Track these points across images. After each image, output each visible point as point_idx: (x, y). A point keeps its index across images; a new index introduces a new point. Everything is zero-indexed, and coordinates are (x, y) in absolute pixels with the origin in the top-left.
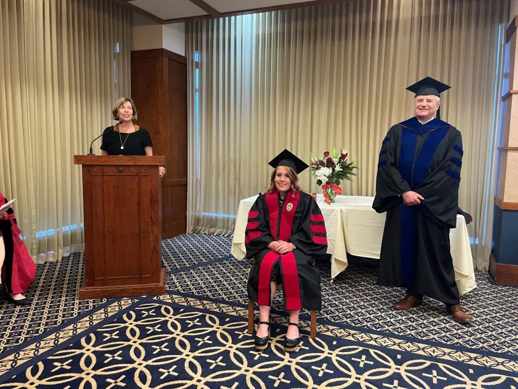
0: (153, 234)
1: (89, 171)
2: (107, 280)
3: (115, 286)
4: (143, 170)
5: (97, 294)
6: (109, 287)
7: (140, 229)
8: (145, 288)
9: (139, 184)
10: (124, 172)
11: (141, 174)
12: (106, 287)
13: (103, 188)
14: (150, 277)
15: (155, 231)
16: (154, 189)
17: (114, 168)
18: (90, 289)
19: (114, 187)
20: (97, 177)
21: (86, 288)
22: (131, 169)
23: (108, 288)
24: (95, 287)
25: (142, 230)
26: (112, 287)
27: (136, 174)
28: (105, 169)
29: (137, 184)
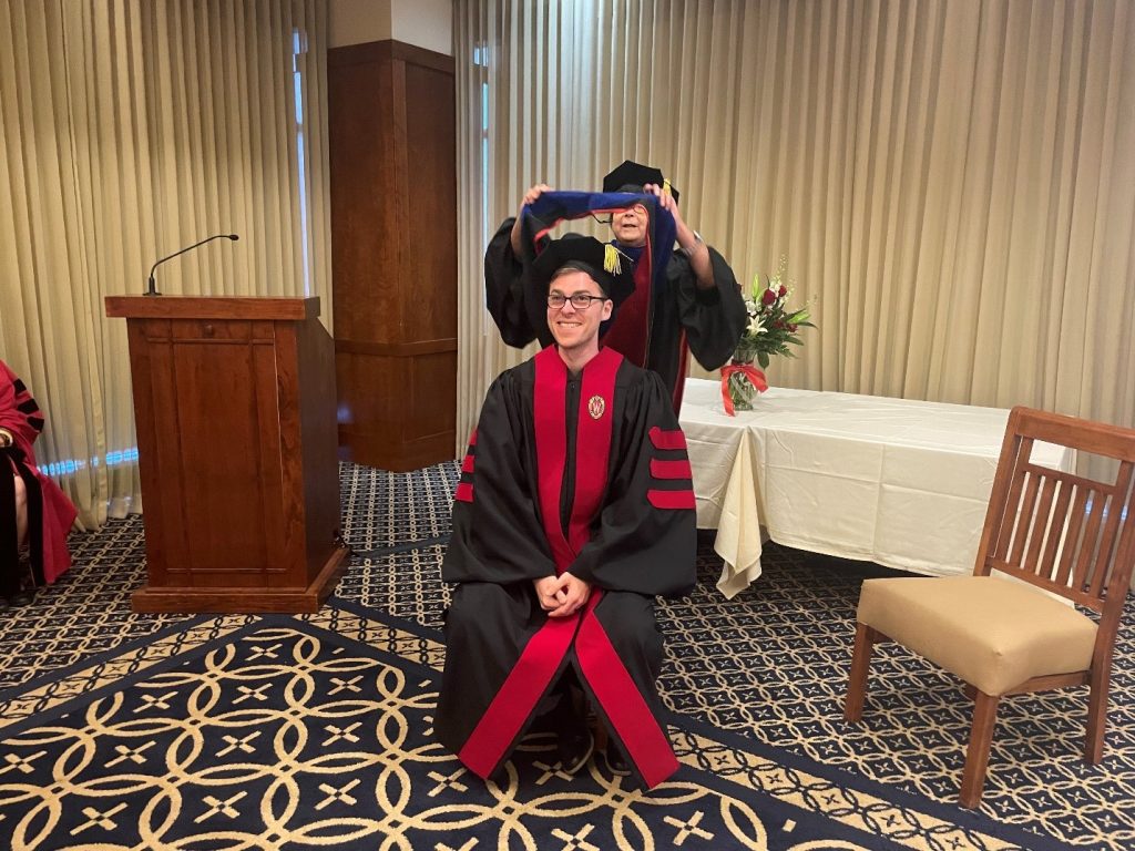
0: (289, 479)
1: (142, 333)
2: (193, 573)
3: (210, 589)
4: (258, 330)
5: (169, 604)
6: (196, 589)
7: (258, 466)
8: (274, 597)
9: (252, 360)
10: (217, 335)
11: (255, 341)
12: (190, 589)
13: (173, 371)
14: (285, 573)
15: (292, 472)
16: (286, 373)
17: (196, 327)
18: (158, 592)
19: (197, 368)
20: (159, 346)
21: (149, 589)
22: (232, 327)
23: (193, 592)
24: (168, 589)
25: (262, 469)
26: (202, 589)
27: (241, 340)
28: (176, 328)
29: (247, 362)
